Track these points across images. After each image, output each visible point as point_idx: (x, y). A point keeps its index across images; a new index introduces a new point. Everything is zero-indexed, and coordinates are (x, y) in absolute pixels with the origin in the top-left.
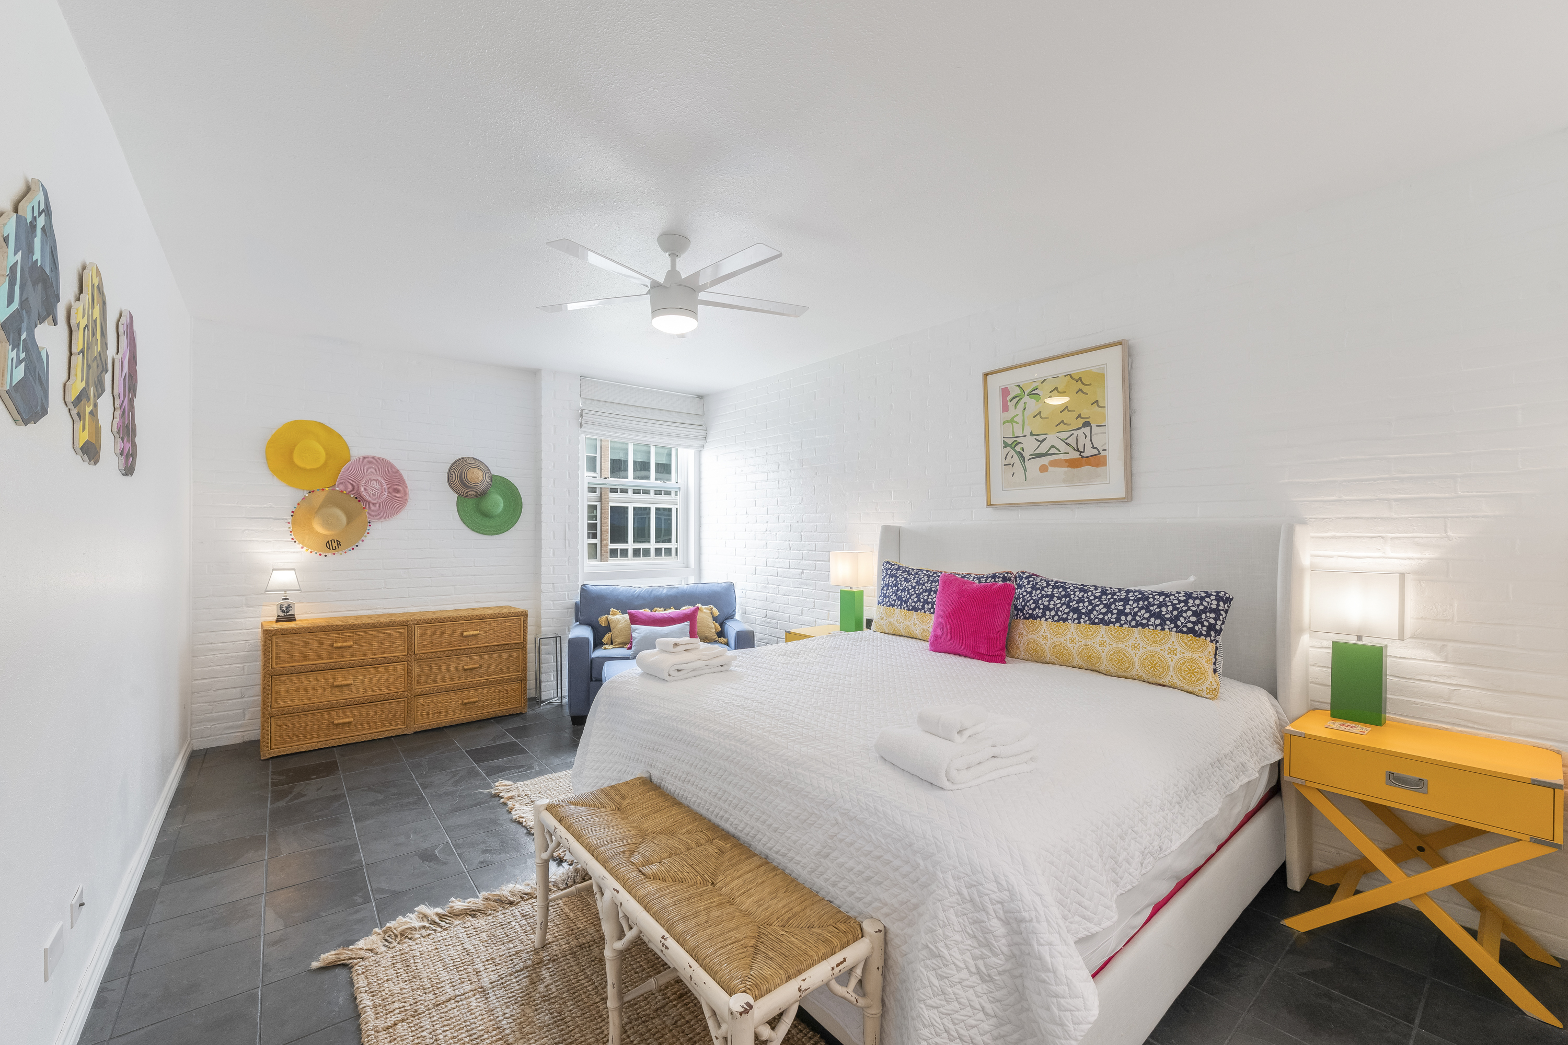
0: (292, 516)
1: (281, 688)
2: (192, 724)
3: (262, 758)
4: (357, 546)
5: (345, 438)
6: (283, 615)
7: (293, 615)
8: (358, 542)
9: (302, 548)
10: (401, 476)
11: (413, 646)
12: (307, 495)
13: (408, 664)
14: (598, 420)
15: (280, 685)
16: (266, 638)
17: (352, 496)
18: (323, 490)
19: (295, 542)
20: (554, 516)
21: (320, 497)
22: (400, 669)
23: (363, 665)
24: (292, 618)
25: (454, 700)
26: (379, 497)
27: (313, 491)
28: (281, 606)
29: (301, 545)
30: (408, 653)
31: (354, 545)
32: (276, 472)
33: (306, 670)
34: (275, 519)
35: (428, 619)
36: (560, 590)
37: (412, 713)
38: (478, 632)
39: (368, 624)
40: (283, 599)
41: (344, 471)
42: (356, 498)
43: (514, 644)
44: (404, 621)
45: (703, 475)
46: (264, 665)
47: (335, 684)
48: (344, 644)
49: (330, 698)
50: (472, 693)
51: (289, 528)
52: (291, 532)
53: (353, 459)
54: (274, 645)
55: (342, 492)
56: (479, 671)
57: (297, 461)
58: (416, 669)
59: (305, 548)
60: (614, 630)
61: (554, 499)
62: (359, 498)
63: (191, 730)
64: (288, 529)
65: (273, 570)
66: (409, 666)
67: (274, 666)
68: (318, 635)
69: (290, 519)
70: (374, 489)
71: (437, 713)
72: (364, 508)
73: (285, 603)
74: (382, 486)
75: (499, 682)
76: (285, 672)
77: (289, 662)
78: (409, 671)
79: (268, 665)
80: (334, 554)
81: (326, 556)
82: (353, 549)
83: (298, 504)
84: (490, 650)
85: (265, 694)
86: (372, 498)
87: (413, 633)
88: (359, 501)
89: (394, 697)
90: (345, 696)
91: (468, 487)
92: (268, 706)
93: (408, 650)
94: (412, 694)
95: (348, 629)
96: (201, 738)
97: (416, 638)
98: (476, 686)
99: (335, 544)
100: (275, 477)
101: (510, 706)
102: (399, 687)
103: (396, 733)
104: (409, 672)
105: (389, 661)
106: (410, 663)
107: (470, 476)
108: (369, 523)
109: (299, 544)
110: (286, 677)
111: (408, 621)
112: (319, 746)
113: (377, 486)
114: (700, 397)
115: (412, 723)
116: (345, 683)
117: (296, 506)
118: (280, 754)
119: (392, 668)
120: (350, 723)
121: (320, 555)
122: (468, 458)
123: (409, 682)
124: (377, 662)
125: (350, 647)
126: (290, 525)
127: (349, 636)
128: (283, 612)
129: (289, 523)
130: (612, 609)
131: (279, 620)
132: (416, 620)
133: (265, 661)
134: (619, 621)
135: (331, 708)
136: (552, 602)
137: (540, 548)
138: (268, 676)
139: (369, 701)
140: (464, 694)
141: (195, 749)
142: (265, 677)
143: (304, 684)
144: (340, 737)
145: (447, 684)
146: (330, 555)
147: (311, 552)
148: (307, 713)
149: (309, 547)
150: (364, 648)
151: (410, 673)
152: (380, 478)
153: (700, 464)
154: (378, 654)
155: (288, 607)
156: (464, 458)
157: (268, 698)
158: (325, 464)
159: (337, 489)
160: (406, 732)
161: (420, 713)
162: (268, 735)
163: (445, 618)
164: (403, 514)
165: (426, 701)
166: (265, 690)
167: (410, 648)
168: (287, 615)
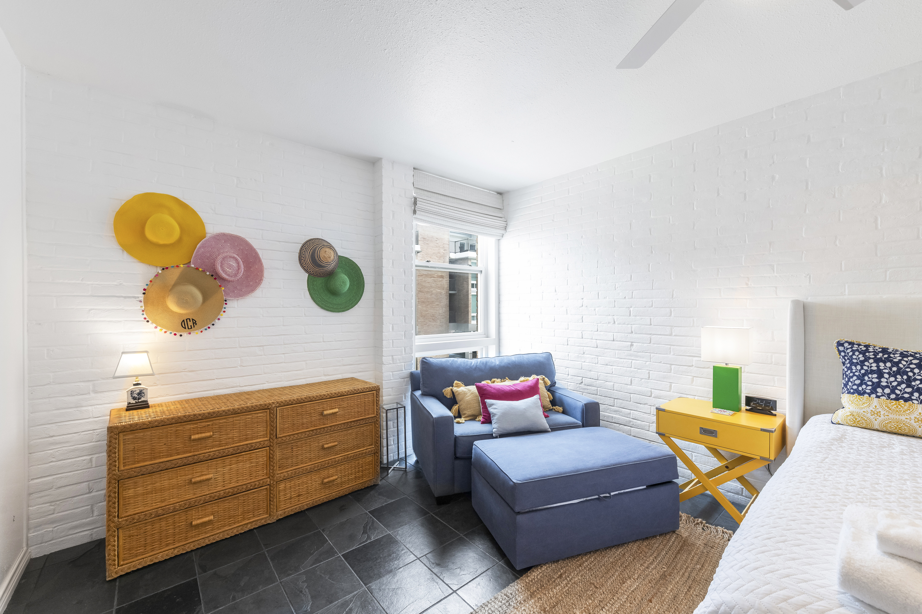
0: (144, 294)
1: (131, 492)
2: (28, 529)
3: (107, 579)
4: (213, 325)
5: (201, 214)
6: (134, 402)
7: (146, 401)
8: (214, 320)
9: (156, 327)
10: (256, 253)
11: (275, 429)
12: (160, 272)
13: (270, 449)
14: (429, 208)
15: (129, 489)
16: (111, 437)
17: (208, 273)
18: (177, 266)
19: (148, 321)
20: (393, 294)
21: (174, 275)
22: (261, 456)
23: (223, 456)
24: (145, 405)
25: (314, 481)
26: (236, 275)
27: (167, 268)
28: (132, 392)
29: (154, 325)
30: (270, 438)
31: (209, 323)
32: (126, 247)
33: (160, 469)
34: (125, 297)
35: (290, 401)
36: (398, 361)
37: (275, 500)
38: (337, 410)
39: (229, 410)
40: (135, 385)
41: (200, 248)
42: (212, 276)
43: (368, 418)
44: (265, 405)
45: (502, 260)
46: (109, 469)
47: (193, 480)
48: (203, 435)
49: (188, 497)
50: (331, 471)
51: (141, 307)
52: (143, 311)
53: (208, 236)
54: (122, 442)
55: (197, 269)
56: (338, 448)
57: (149, 235)
58: (278, 454)
59: (159, 328)
60: (461, 403)
61: (393, 278)
62: (215, 276)
63: (27, 537)
64: (139, 308)
65: (123, 353)
66: (271, 452)
67: (122, 468)
68: (173, 427)
69: (142, 297)
70: (230, 266)
71: (299, 496)
72: (220, 286)
73: (136, 389)
74: (238, 263)
75: (355, 457)
76: (135, 474)
77: (138, 462)
78: (271, 456)
79: (113, 468)
80: (190, 333)
81: (181, 335)
82: (209, 328)
83: (151, 281)
84: (348, 426)
85: (111, 503)
86: (228, 275)
87: (275, 417)
88: (215, 279)
89: (256, 487)
90: (205, 491)
91: (320, 266)
92: (115, 517)
93: (271, 434)
94: (274, 481)
95: (207, 418)
96: (41, 543)
97: (278, 421)
98: (335, 464)
99: (190, 324)
100: (125, 253)
101: (365, 479)
102: (261, 475)
103: (259, 524)
104: (271, 458)
105: (251, 449)
106: (272, 448)
107: (322, 254)
108: (226, 301)
109: (152, 323)
110: (136, 479)
111: (270, 404)
112: (176, 552)
113: (234, 264)
114: (500, 194)
115: (275, 511)
116: (204, 477)
117: (149, 283)
118: (129, 571)
119: (253, 455)
120: (210, 522)
121: (175, 334)
122: (317, 239)
123: (272, 468)
124: (239, 451)
125: (210, 437)
126: (142, 304)
127: (208, 425)
128: (134, 398)
129: (141, 301)
130: (456, 382)
131: (130, 408)
132: (278, 403)
133: (110, 464)
134: (465, 393)
135: (189, 507)
136: (391, 373)
137: (382, 323)
138: (113, 481)
139: (230, 494)
140: (324, 473)
141: (34, 556)
142: (109, 483)
143: (158, 484)
144: (199, 538)
145: (307, 465)
146: (185, 335)
147: (165, 332)
148: (162, 517)
149: (163, 326)
150: (225, 437)
151: (273, 458)
152: (236, 256)
153: (499, 251)
154: (240, 441)
155: (141, 393)
156: (313, 239)
157: (115, 508)
158: (180, 240)
159: (193, 266)
160: (269, 522)
161: (282, 498)
162: (115, 550)
163: (305, 398)
164: (258, 292)
165: (288, 485)
166: (111, 499)
167: (272, 432)
168: (139, 402)
